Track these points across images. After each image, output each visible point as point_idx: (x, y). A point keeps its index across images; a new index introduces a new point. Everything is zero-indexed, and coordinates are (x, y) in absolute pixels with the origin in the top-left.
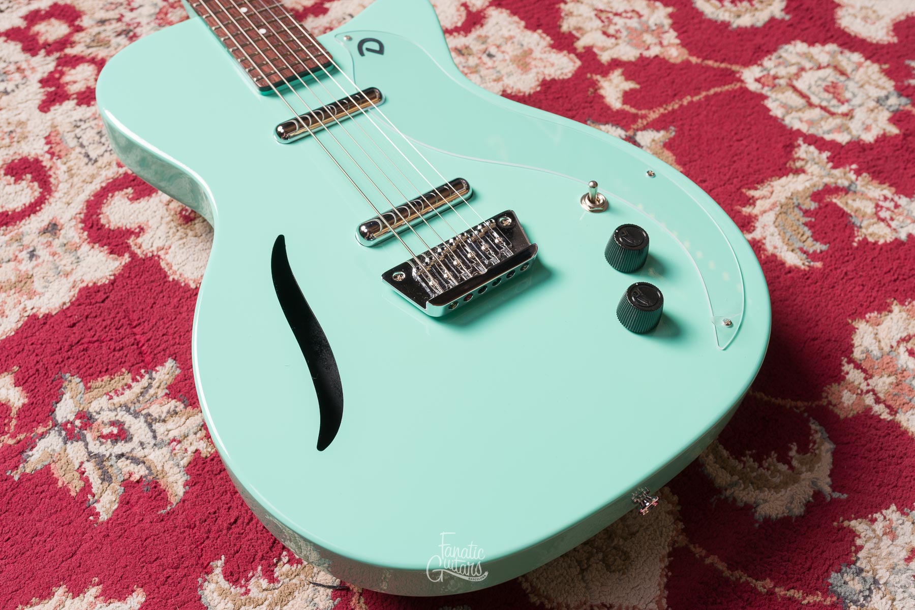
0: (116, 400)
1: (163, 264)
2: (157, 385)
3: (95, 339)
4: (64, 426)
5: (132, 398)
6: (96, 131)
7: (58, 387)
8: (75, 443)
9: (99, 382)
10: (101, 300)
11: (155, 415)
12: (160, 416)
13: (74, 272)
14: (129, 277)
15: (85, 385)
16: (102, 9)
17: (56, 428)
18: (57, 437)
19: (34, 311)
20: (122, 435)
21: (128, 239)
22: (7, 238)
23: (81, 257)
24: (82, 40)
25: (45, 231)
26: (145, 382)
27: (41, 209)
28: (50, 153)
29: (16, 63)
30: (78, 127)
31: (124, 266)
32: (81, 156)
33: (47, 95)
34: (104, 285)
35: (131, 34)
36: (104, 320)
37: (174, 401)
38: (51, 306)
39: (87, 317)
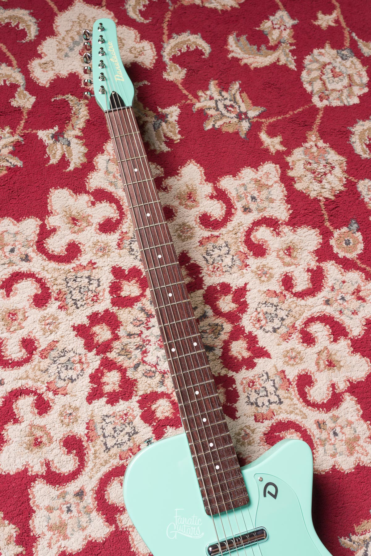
1: (130, 539)
6: (113, 426)
14: (112, 541)
16: (131, 323)
19: (65, 549)
21: (116, 515)
22: (58, 493)
23: (92, 519)
24: (117, 347)
25: (77, 495)
27: (77, 477)
28: (87, 437)
29: (80, 354)
30: (105, 420)
31: (111, 533)
33: (92, 389)
34: (99, 543)
35: (144, 349)
38: (73, 548)
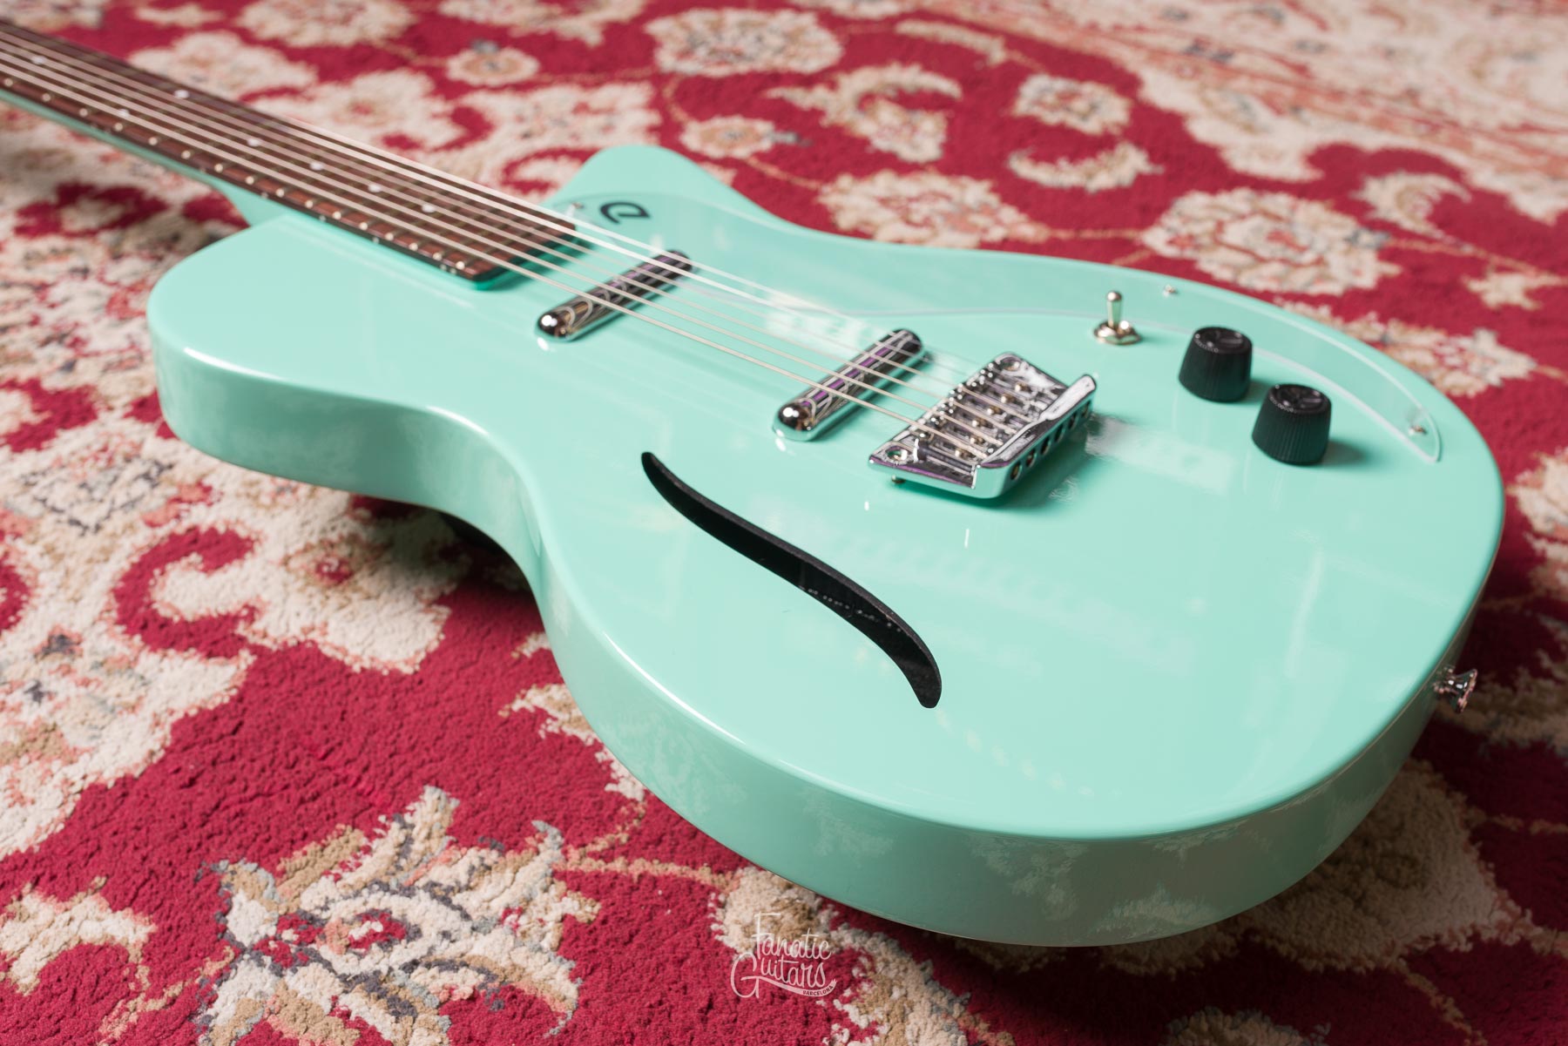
0: (349, 878)
1: (327, 651)
2: (424, 833)
3: (250, 793)
4: (262, 947)
5: (384, 867)
6: (75, 484)
7: (214, 887)
8: (302, 970)
9: (298, 858)
10: (231, 729)
11: (446, 882)
12: (458, 882)
13: (145, 701)
14: (267, 685)
15: (272, 870)
17: (246, 956)
18: (257, 969)
19: (91, 779)
20: (394, 931)
21: (234, 628)
23: (148, 675)
25: (46, 651)
26: (395, 833)
27: (18, 619)
30: (33, 484)
31: (248, 671)
32: (66, 526)
34: (223, 707)
36: (253, 760)
37: (472, 851)
38: (125, 763)
39: (214, 763)
